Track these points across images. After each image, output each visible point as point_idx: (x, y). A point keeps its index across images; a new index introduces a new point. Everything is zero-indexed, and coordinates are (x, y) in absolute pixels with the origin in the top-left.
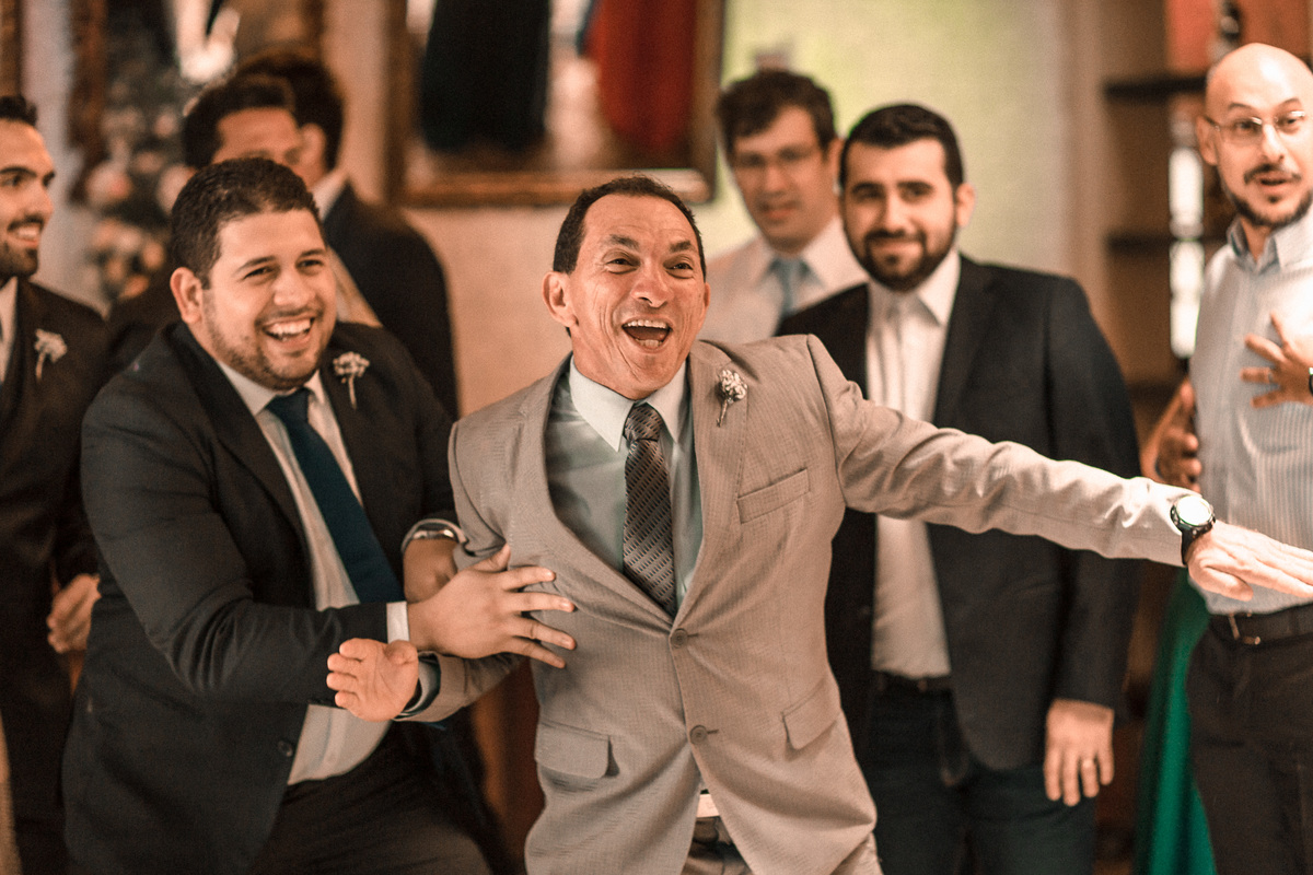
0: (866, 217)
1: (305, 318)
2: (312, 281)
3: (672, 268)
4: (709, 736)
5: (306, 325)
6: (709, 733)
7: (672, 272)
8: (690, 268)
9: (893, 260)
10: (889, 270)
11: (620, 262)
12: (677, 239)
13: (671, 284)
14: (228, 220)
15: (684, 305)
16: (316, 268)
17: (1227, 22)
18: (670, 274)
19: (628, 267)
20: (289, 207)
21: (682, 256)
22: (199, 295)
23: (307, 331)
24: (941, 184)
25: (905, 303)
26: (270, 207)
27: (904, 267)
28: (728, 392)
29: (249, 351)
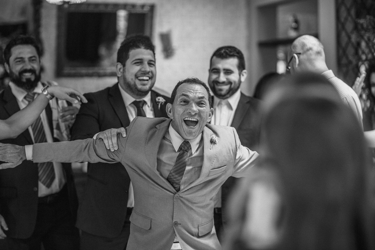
0: (214, 77)
3: (199, 104)
4: (178, 225)
5: (148, 78)
6: (179, 224)
7: (199, 105)
8: (204, 104)
9: (221, 90)
10: (219, 92)
11: (184, 102)
12: (200, 95)
13: (198, 109)
15: (202, 114)
17: (294, 25)
18: (198, 106)
19: (186, 103)
21: (202, 101)
24: (236, 71)
25: (224, 102)
27: (223, 92)
28: (213, 141)
29: (132, 83)
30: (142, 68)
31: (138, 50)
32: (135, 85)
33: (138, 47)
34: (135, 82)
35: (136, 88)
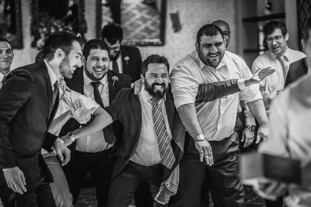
1: (102, 69)
2: (104, 63)
5: (102, 70)
14: (92, 49)
16: (105, 61)
20: (103, 49)
22: (85, 61)
23: (102, 71)
26: (100, 48)
29: (90, 72)
30: (98, 63)
31: (96, 50)
32: (92, 74)
33: (96, 48)
34: (92, 72)
35: (93, 76)
